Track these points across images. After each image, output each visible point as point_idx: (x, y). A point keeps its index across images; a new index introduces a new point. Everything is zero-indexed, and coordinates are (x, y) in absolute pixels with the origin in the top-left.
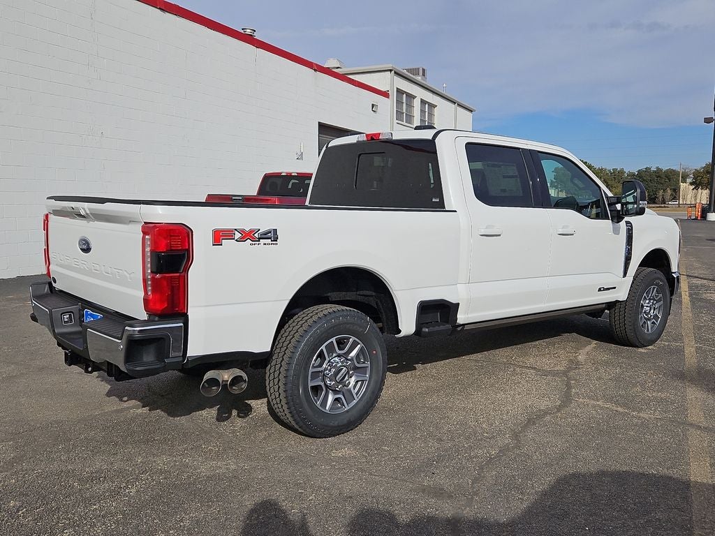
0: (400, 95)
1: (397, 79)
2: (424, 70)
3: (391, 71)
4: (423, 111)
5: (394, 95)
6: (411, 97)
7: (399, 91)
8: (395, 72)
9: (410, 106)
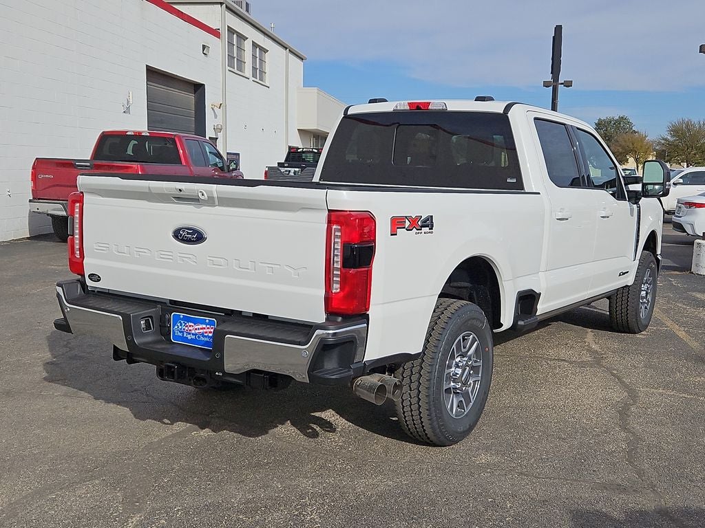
0: (231, 34)
1: (228, 15)
2: (247, 4)
3: (221, 4)
4: (254, 57)
5: (225, 34)
6: (242, 38)
7: (231, 30)
8: (227, 7)
9: (240, 49)
